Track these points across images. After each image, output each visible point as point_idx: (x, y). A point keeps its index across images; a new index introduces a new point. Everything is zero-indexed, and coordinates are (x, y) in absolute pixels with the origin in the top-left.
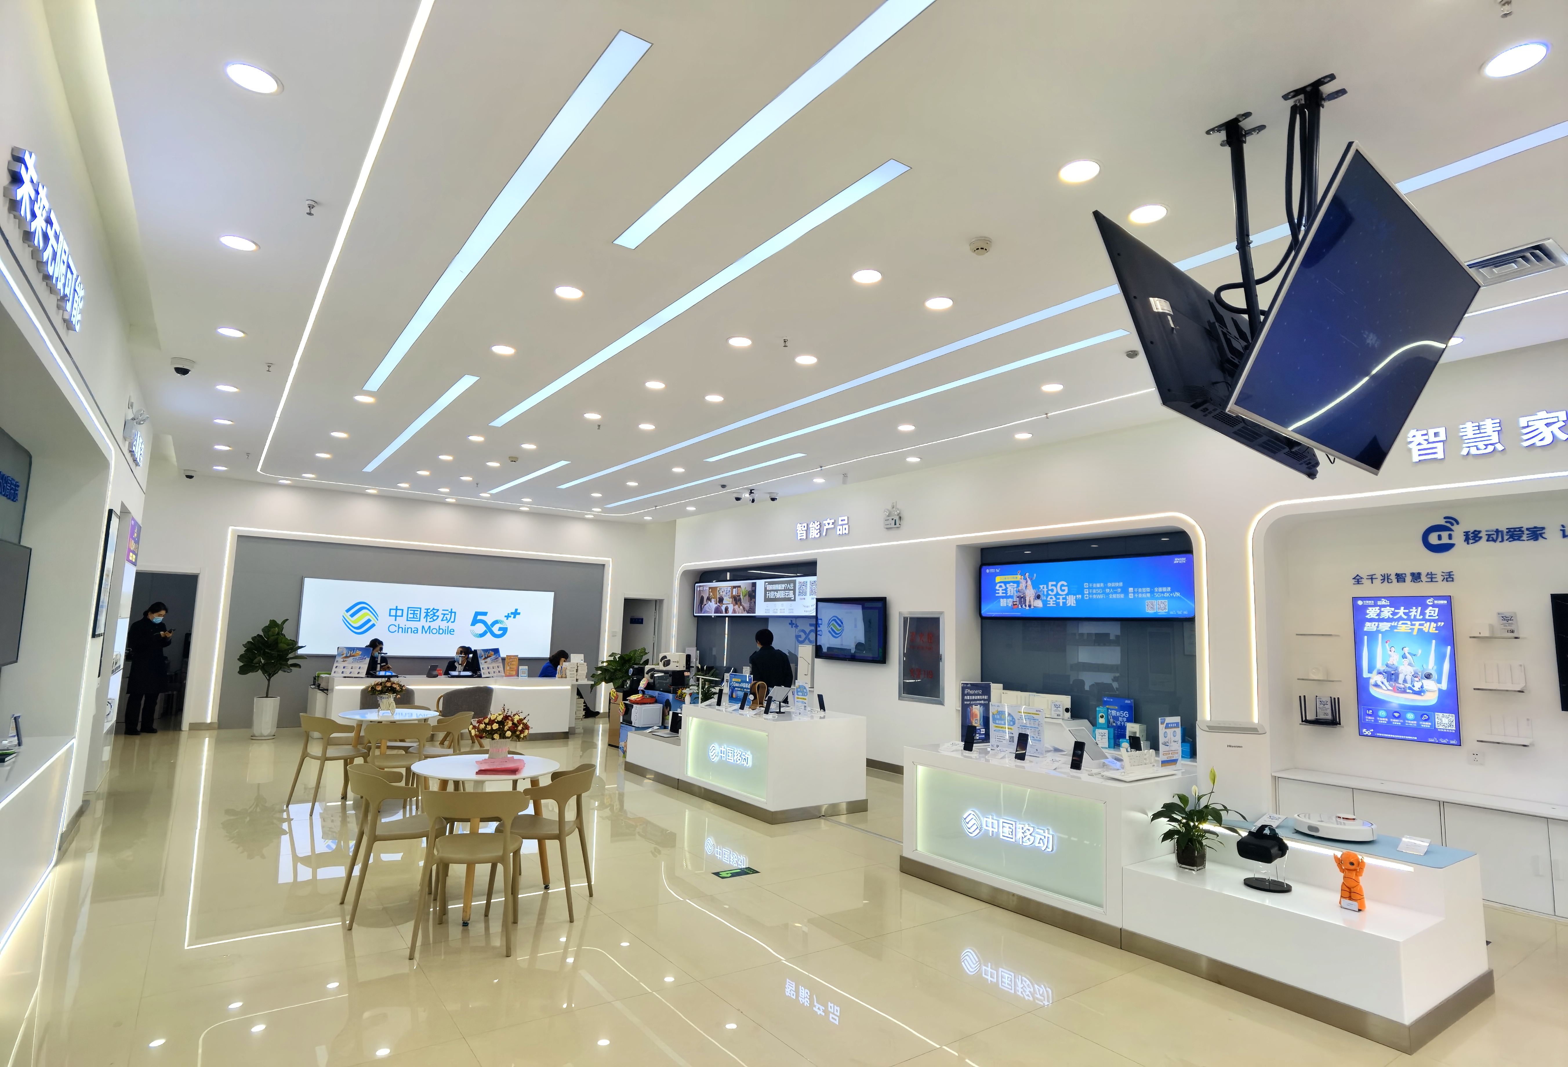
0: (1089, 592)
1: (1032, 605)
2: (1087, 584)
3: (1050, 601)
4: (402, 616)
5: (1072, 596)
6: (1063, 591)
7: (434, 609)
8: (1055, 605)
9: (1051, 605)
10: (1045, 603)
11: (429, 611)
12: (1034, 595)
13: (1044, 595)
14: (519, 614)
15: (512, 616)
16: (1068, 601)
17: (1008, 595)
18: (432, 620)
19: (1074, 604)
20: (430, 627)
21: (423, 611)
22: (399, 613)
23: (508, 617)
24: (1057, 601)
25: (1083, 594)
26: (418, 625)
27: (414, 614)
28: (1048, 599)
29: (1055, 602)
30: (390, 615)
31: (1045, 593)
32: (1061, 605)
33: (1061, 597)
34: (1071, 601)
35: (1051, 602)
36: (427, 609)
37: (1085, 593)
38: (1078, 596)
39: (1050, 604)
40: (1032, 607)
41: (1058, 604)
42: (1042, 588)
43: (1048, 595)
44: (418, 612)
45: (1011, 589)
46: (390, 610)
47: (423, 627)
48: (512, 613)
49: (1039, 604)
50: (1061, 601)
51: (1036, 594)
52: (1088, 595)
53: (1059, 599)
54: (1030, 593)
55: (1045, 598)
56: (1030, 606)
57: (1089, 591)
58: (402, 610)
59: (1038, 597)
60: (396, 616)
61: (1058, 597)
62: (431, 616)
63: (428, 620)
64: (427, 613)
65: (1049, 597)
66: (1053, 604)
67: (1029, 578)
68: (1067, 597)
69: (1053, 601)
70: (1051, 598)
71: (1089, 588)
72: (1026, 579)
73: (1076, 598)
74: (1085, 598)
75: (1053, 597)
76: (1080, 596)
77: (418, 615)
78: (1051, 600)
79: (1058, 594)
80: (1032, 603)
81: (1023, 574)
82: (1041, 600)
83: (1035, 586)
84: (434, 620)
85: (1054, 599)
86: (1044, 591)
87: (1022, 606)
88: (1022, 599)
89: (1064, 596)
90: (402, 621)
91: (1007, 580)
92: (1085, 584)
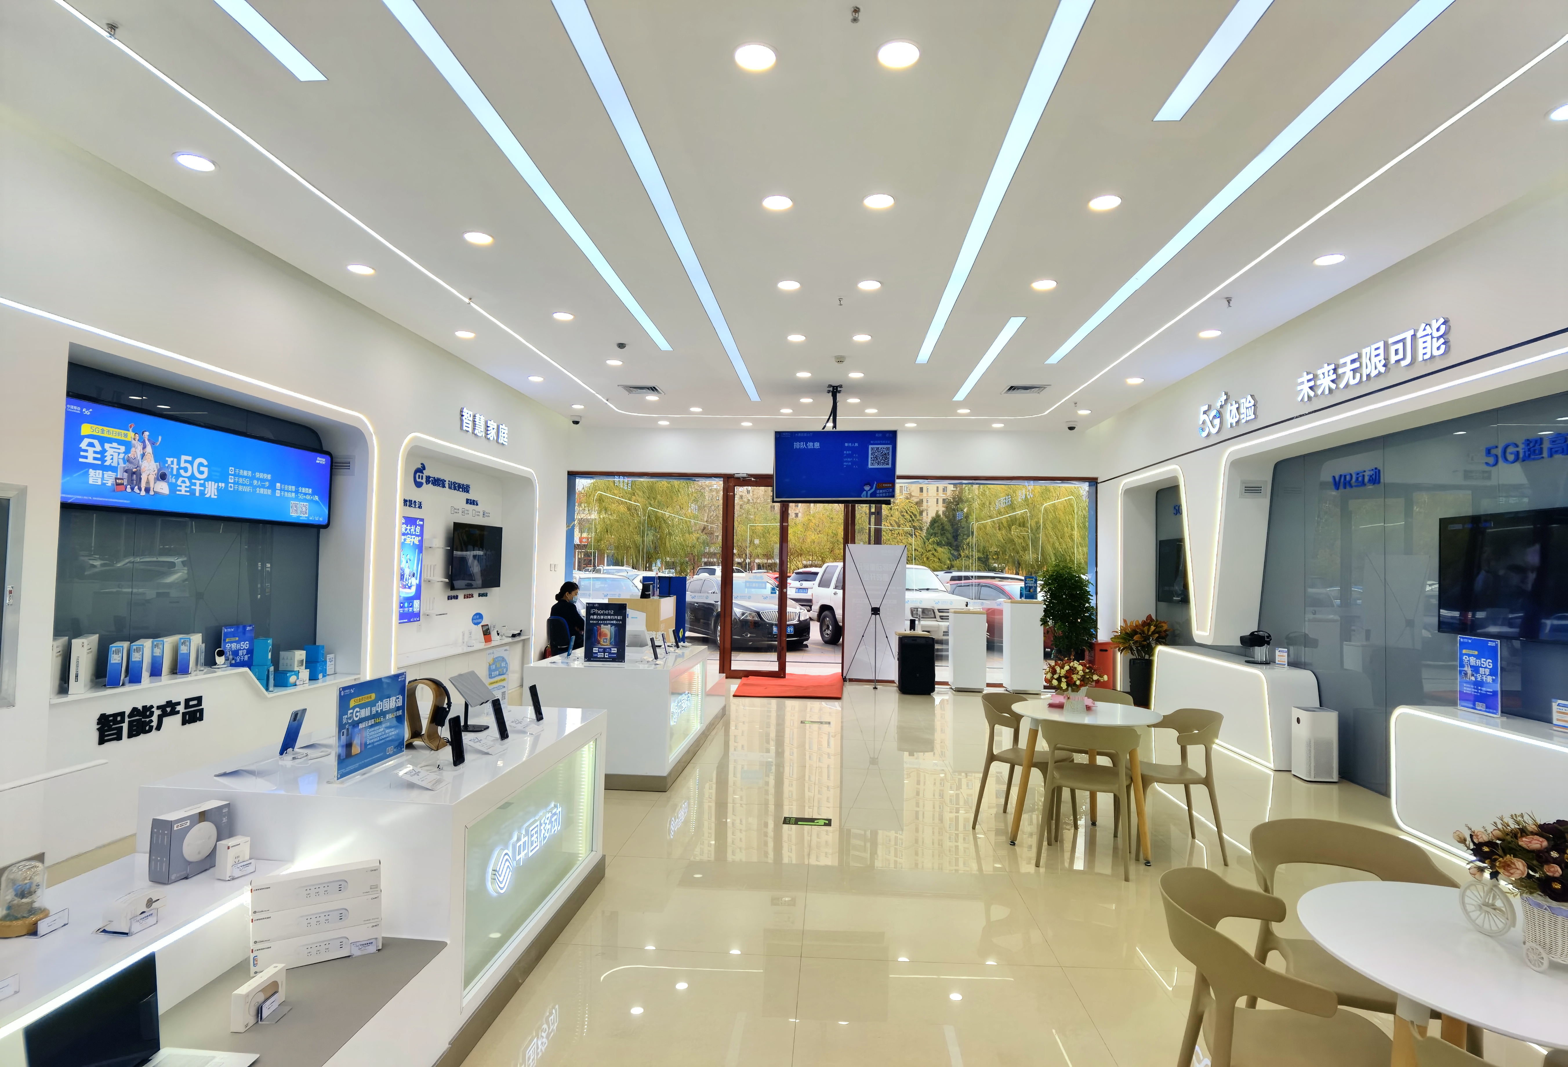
0: (235, 481)
1: (152, 489)
2: (233, 468)
3: (181, 486)
5: (213, 483)
6: (202, 473)
8: (188, 494)
9: (183, 493)
10: (173, 488)
12: (156, 472)
13: (173, 475)
16: (207, 489)
17: (107, 463)
19: (215, 495)
24: (193, 487)
25: (227, 483)
28: (179, 483)
29: (188, 489)
31: (175, 472)
32: (197, 494)
33: (198, 482)
34: (212, 490)
35: (183, 489)
37: (230, 481)
38: (220, 484)
39: (180, 491)
40: (152, 493)
41: (192, 492)
42: (169, 463)
43: (178, 475)
45: (114, 455)
49: (163, 488)
50: (198, 488)
51: (159, 470)
52: (232, 485)
53: (195, 484)
54: (149, 468)
55: (174, 481)
56: (147, 490)
57: (234, 478)
59: (163, 477)
61: (193, 481)
65: (181, 479)
66: (186, 491)
67: (149, 440)
68: (206, 483)
69: (186, 487)
70: (184, 482)
71: (234, 475)
72: (144, 442)
73: (218, 486)
74: (229, 489)
75: (186, 480)
76: (223, 485)
78: (183, 485)
79: (192, 477)
80: (152, 486)
81: (139, 432)
82: (168, 482)
83: (159, 457)
85: (188, 484)
86: (172, 469)
87: (132, 489)
88: (134, 475)
89: (202, 482)
91: (105, 435)
92: (230, 468)
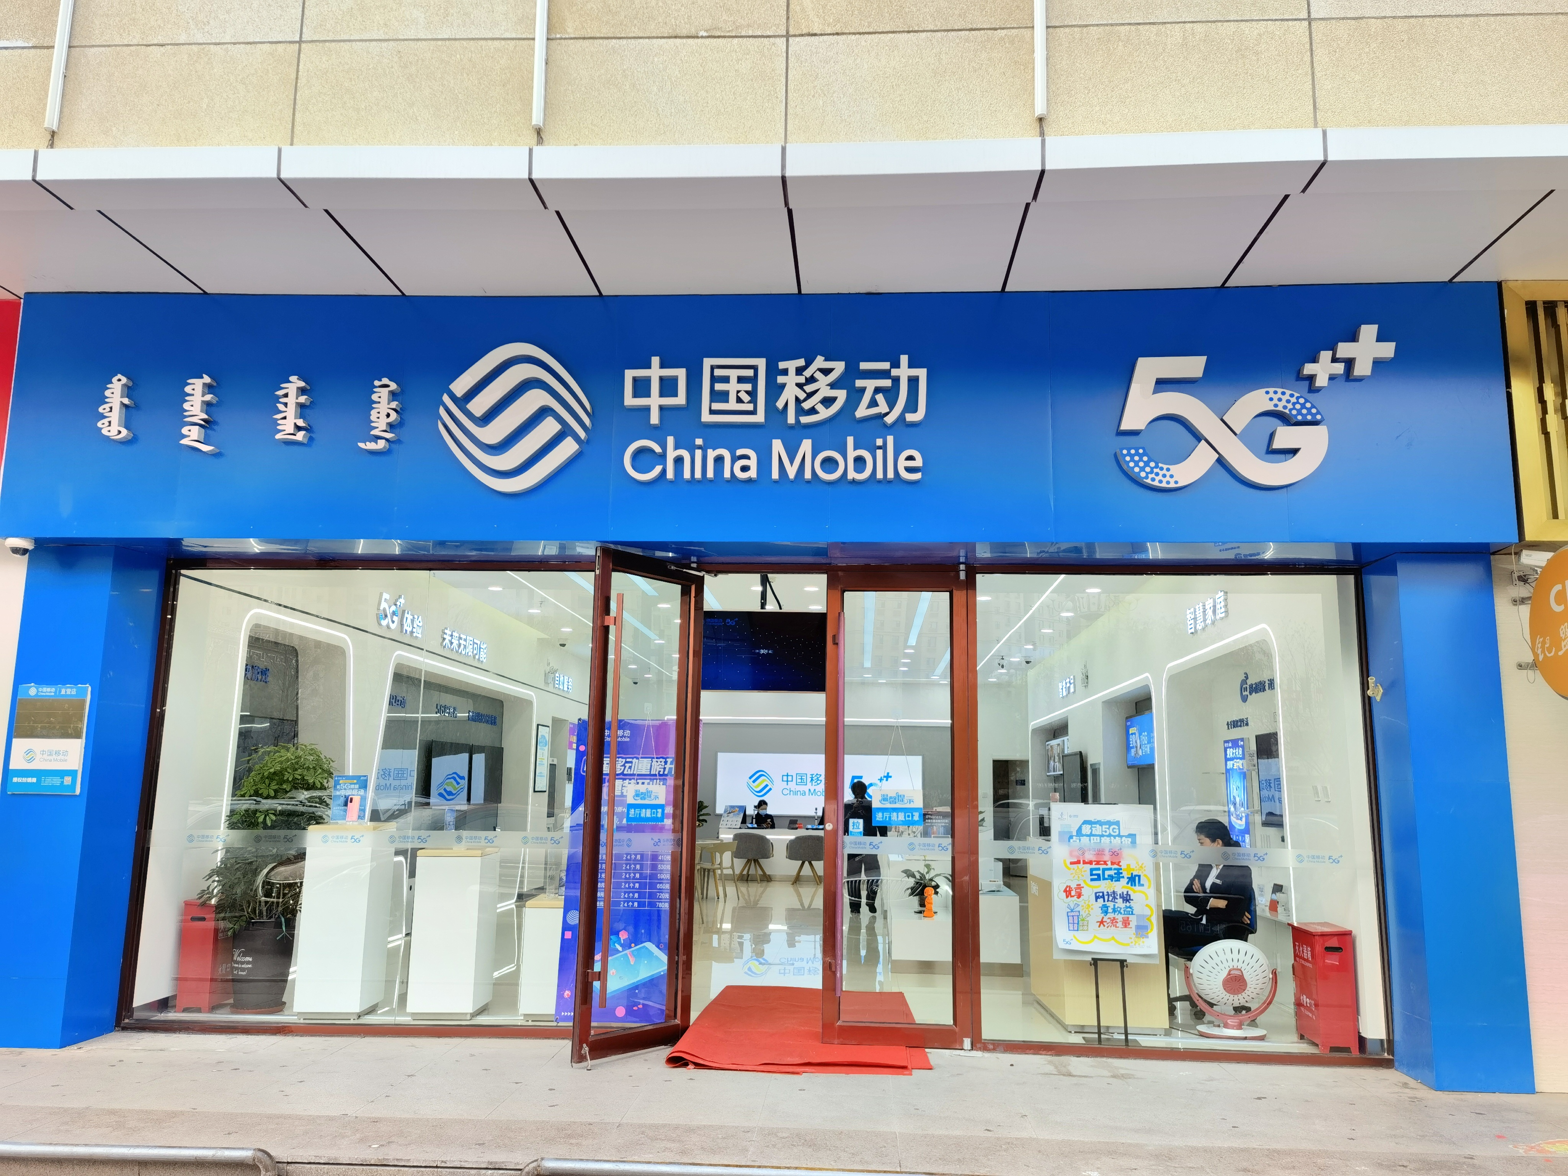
4: (792, 781)
7: (817, 774)
11: (814, 776)
14: (891, 777)
15: (885, 779)
18: (816, 784)
20: (815, 790)
21: (809, 776)
22: (790, 778)
23: (881, 780)
26: (805, 788)
27: (801, 779)
30: (783, 781)
36: (812, 775)
44: (805, 778)
46: (783, 776)
47: (809, 790)
48: (884, 777)
58: (792, 776)
60: (787, 781)
62: (815, 781)
63: (814, 784)
64: (812, 778)
77: (805, 780)
84: (818, 784)
90: (792, 785)
